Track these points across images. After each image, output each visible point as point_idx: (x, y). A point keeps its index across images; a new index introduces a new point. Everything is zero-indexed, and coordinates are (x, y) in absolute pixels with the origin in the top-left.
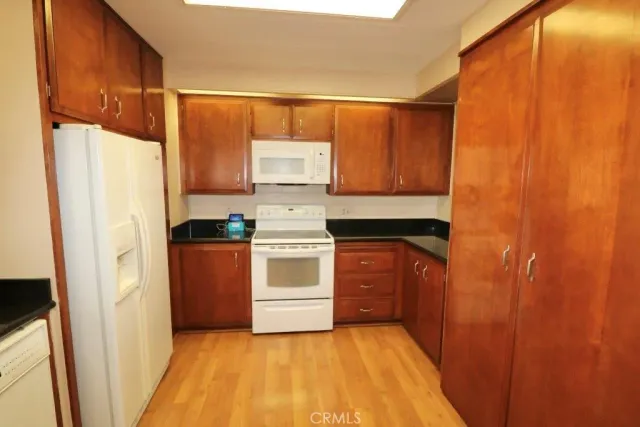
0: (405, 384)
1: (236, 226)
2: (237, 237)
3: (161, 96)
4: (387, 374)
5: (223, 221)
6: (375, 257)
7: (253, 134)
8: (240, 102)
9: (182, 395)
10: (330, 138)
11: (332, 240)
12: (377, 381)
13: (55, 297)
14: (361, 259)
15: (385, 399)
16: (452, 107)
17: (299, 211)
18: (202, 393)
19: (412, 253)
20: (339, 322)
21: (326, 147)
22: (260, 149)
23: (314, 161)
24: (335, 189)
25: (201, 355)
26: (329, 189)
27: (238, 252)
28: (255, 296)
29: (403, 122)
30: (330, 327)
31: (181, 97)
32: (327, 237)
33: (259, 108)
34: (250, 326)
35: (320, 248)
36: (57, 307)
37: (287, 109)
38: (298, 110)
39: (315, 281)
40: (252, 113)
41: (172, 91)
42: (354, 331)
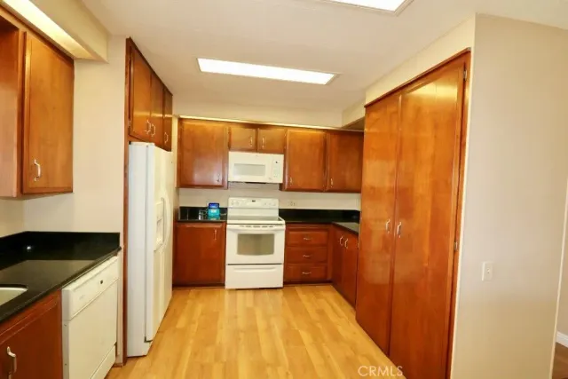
0: (332, 318)
1: (214, 212)
2: (214, 219)
3: (170, 119)
4: (321, 312)
5: (204, 209)
6: (314, 235)
7: (229, 147)
8: (221, 125)
9: (182, 322)
10: (283, 151)
11: (283, 222)
12: (314, 316)
13: (122, 244)
14: (303, 236)
15: (319, 325)
16: (363, 133)
17: (259, 203)
18: (194, 323)
19: (339, 232)
20: (288, 282)
21: (280, 158)
22: (235, 157)
23: (272, 167)
24: (286, 187)
25: (189, 302)
26: (281, 187)
27: (218, 229)
28: (228, 261)
29: (333, 141)
30: (281, 285)
31: (181, 120)
32: (279, 220)
33: (235, 129)
34: (224, 285)
35: (275, 227)
36: (122, 250)
37: (254, 131)
38: (261, 132)
39: (271, 251)
40: (230, 133)
41: (176, 116)
42: (298, 289)
